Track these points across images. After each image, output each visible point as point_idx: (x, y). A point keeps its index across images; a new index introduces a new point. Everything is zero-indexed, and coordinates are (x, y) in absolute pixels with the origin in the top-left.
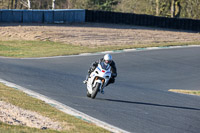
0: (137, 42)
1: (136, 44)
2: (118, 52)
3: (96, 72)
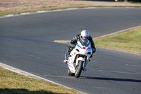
0: (30, 7)
1: (30, 9)
2: (17, 15)
3: (77, 50)
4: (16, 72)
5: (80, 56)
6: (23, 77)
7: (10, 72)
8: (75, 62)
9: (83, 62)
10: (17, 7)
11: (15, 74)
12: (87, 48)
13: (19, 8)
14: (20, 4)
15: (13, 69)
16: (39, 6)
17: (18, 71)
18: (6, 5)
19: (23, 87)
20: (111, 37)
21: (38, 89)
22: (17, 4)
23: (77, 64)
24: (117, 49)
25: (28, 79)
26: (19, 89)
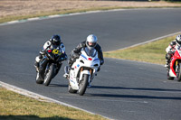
0: (39, 11)
2: (23, 21)
3: (82, 61)
4: (22, 93)
5: (84, 68)
6: (31, 100)
7: (15, 94)
8: (78, 76)
9: (88, 75)
10: (23, 11)
11: (21, 96)
12: (93, 59)
13: (25, 12)
14: (26, 8)
15: (19, 91)
16: (51, 9)
17: (25, 93)
18: (9, 9)
19: (33, 113)
20: (144, 46)
21: (51, 115)
22: (22, 7)
23: (80, 79)
24: (152, 62)
25: (38, 102)
26: (27, 116)
